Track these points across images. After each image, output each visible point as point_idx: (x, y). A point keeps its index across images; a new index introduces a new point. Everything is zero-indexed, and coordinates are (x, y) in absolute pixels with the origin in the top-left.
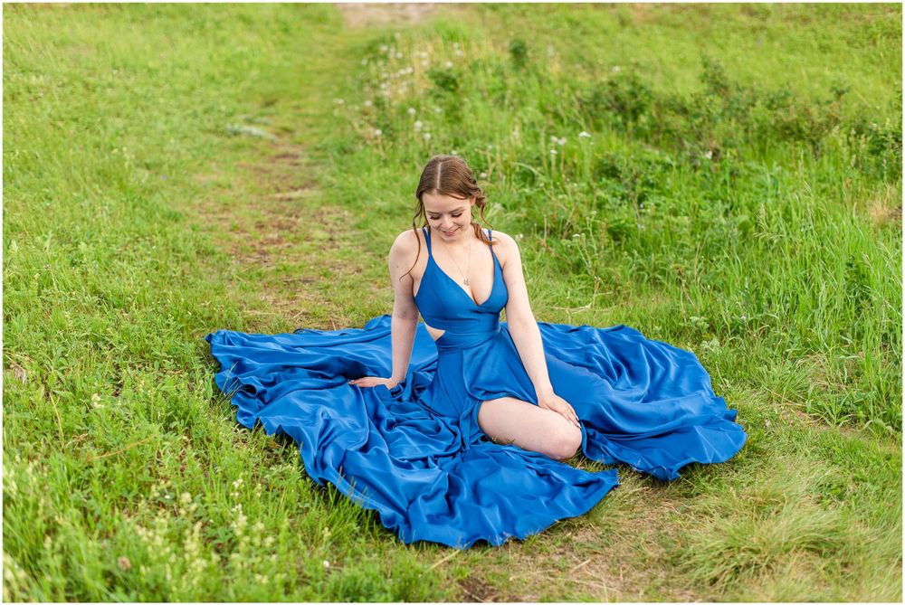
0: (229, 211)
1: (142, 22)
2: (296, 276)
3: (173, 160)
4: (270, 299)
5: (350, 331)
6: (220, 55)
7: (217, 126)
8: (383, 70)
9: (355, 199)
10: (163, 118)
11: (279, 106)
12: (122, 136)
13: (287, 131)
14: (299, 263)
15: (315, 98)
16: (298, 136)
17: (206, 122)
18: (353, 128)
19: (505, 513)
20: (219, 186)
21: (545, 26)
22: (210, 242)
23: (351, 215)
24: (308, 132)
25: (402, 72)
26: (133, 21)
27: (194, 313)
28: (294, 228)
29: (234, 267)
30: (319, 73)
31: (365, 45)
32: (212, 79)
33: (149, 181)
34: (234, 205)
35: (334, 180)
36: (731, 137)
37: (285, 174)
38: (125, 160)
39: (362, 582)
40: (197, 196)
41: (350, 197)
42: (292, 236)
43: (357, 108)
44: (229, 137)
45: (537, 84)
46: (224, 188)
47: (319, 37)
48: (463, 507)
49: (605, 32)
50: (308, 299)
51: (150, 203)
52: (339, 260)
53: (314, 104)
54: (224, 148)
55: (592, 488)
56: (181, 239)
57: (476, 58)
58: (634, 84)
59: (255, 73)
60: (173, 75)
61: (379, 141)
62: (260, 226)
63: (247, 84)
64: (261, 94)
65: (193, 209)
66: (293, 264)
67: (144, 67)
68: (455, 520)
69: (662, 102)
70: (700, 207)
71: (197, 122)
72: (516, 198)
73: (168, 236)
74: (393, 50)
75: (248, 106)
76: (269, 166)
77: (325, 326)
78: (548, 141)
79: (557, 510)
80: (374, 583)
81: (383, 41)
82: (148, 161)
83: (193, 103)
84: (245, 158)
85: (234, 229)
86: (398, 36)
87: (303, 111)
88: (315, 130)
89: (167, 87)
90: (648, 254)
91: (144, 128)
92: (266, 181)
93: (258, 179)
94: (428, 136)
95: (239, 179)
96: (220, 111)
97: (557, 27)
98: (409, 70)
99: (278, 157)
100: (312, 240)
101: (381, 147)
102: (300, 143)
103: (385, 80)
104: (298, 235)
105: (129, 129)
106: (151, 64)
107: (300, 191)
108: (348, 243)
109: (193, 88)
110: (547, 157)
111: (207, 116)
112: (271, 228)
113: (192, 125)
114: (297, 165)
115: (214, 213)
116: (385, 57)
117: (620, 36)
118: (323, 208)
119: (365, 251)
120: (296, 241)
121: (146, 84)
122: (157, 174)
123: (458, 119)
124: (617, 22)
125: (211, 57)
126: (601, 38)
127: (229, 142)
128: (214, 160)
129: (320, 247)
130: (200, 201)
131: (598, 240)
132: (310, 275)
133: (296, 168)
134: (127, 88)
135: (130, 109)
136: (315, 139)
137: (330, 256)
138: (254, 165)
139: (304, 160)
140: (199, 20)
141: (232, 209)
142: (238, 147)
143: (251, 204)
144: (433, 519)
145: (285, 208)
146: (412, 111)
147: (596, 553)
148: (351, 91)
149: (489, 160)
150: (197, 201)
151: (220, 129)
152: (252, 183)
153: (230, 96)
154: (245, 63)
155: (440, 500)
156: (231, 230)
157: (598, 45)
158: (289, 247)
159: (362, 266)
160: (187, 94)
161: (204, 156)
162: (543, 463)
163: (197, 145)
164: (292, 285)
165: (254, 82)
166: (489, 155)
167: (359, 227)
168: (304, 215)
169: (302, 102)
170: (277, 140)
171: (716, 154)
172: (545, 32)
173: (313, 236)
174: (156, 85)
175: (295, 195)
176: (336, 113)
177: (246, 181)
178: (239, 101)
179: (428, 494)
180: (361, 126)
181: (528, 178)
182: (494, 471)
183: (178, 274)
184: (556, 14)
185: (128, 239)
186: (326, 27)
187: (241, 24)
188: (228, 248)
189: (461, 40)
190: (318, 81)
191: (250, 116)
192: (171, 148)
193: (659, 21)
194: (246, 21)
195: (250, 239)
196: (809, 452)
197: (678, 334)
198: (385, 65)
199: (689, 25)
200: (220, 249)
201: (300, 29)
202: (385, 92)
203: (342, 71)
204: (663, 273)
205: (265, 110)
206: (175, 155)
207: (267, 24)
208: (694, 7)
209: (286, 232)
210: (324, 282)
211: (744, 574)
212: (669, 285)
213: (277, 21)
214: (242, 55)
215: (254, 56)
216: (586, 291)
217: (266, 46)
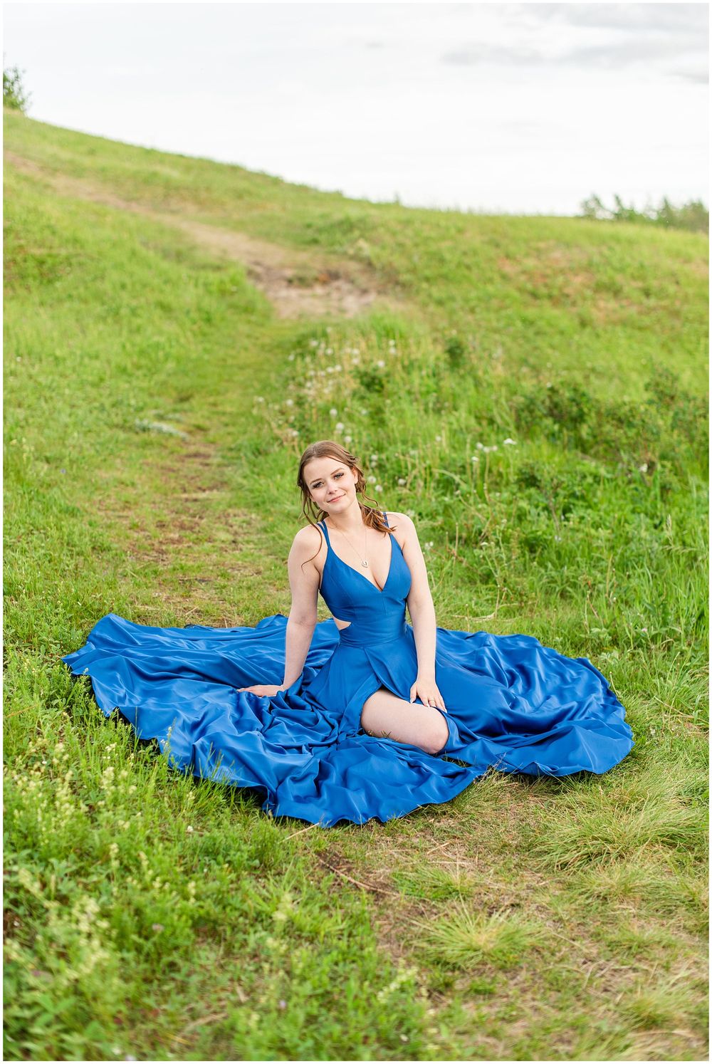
0: (130, 509)
1: (51, 306)
2: (192, 575)
3: (75, 454)
4: (165, 595)
5: (241, 630)
6: (133, 345)
7: (125, 421)
8: (311, 366)
9: (264, 503)
10: (68, 410)
11: (194, 402)
12: (22, 427)
13: (200, 428)
14: (199, 563)
15: (234, 395)
16: (212, 434)
17: (113, 416)
18: (271, 430)
19: (371, 799)
20: (122, 483)
21: (495, 324)
22: (107, 538)
23: (259, 518)
24: (223, 431)
25: (330, 370)
26: (42, 304)
27: (84, 605)
28: (197, 529)
29: (130, 565)
30: (241, 368)
31: (294, 339)
32: (124, 370)
33: (46, 475)
34: (136, 504)
35: (245, 482)
36: (673, 450)
37: (193, 474)
38: (23, 452)
40: (97, 493)
41: (259, 500)
42: (194, 536)
43: (277, 407)
44: (137, 433)
45: (472, 387)
46: (127, 485)
47: (244, 328)
48: (329, 788)
49: (562, 333)
50: (202, 597)
51: (48, 497)
52: (240, 562)
53: (232, 402)
54: (130, 445)
55: (458, 778)
56: (77, 533)
57: (413, 357)
58: (575, 390)
59: (171, 365)
60: (81, 364)
61: (296, 443)
62: (161, 525)
63: (162, 377)
64: (176, 389)
65: (91, 505)
66: (190, 563)
67: (50, 355)
68: (321, 800)
69: (603, 410)
70: (626, 521)
71: (103, 416)
72: (434, 504)
73: (64, 529)
74: (323, 345)
75: (160, 401)
76: (177, 465)
77: (217, 624)
78: (473, 447)
79: (421, 796)
80: (233, 845)
81: (314, 335)
82: (48, 454)
83: (101, 395)
84: (152, 456)
85: (134, 527)
86: (329, 330)
87: (220, 408)
88: (231, 429)
89: (74, 376)
90: (562, 566)
91: (47, 420)
92: (172, 481)
93: (164, 478)
94: (348, 439)
95: (144, 477)
96: (129, 405)
97: (508, 325)
98: (338, 368)
99: (189, 456)
100: (214, 541)
101: (297, 449)
102: (213, 443)
103: (311, 379)
104: (200, 536)
105: (31, 421)
106: (58, 353)
107: (207, 492)
108: (251, 546)
109: (102, 380)
110: (471, 465)
111: (114, 410)
112: (172, 527)
113: (97, 418)
114: (207, 465)
115: (114, 510)
116: (313, 354)
117: (576, 337)
118: (230, 511)
119: (268, 555)
120: (198, 541)
121: (52, 373)
122: (57, 467)
123: (382, 423)
124: (576, 321)
125: (124, 347)
126: (557, 339)
127: (136, 439)
128: (119, 456)
129: (222, 549)
130: (100, 497)
131: (509, 549)
132: (207, 574)
133: (206, 468)
134: (30, 377)
135: (31, 400)
136: (230, 439)
137: (231, 557)
138: (161, 463)
139: (215, 461)
140: (114, 306)
141: (133, 507)
142: (146, 445)
143: (154, 503)
144: (298, 799)
145: (189, 509)
146: (333, 412)
147: (454, 837)
148: (276, 389)
149: (410, 467)
150: (97, 497)
151: (128, 425)
152: (158, 482)
153: (141, 389)
154: (161, 354)
155: (309, 783)
156: (130, 529)
157: (552, 347)
158: (189, 547)
159: (262, 568)
160: (94, 385)
161: (109, 451)
162: (414, 756)
163: (102, 440)
164: (188, 584)
165: (169, 375)
166: (409, 461)
167: (265, 530)
168: (209, 516)
169: (220, 399)
170: (188, 438)
171: (651, 466)
172: (496, 331)
173: (216, 538)
174: (63, 375)
175: (201, 495)
176: (255, 412)
177: (152, 479)
178: (151, 395)
179: (298, 776)
180: (279, 426)
181: (447, 485)
182: (363, 759)
183: (71, 567)
184: (509, 312)
185: (22, 531)
186: (253, 318)
187: (158, 312)
188: (125, 545)
189: (397, 336)
190: (239, 377)
191: (161, 412)
192: (74, 442)
193: (624, 323)
194: (165, 308)
195: (149, 537)
196: (690, 761)
197: (578, 646)
198: (312, 361)
199: (657, 328)
200: (115, 546)
201: (223, 319)
202: (309, 391)
203: (266, 367)
204: (574, 585)
205: (179, 406)
206: (78, 449)
207: (188, 312)
208: (664, 308)
209: (188, 532)
210: (222, 582)
211: (595, 861)
212: (578, 597)
213: (199, 309)
214: (158, 346)
215: (171, 346)
216: (492, 602)
217: (185, 336)
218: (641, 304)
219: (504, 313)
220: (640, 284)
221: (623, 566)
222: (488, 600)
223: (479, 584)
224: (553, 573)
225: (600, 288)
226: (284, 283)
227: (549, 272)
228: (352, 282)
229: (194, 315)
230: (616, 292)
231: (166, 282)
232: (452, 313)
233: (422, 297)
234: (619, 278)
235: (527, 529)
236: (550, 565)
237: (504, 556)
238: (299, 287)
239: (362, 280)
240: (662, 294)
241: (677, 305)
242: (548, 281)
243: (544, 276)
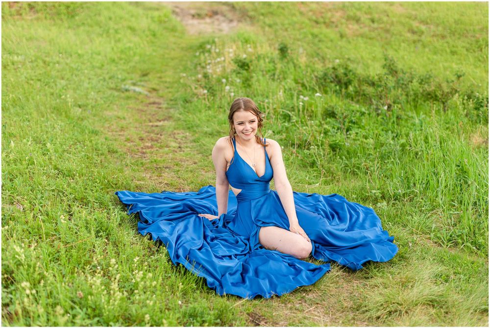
0: (124, 131)
2: (161, 165)
3: (93, 103)
4: (149, 175)
5: (191, 193)
6: (118, 48)
7: (117, 86)
8: (208, 58)
9: (192, 127)
10: (87, 81)
11: (150, 76)
12: (65, 89)
13: (154, 90)
14: (163, 159)
15: (170, 73)
16: (161, 93)
17: (110, 83)
18: (192, 89)
19: (271, 283)
20: (119, 118)
21: (298, 37)
22: (115, 146)
23: (190, 135)
24: (166, 91)
25: (219, 60)
26: (69, 28)
27: (108, 181)
28: (160, 141)
29: (128, 159)
30: (172, 59)
31: (198, 45)
32: (114, 61)
33: (81, 113)
34: (127, 128)
35: (181, 116)
36: (399, 99)
37: (154, 113)
38: (68, 102)
39: (198, 311)
40: (107, 122)
41: (190, 126)
42: (159, 145)
43: (193, 78)
44: (123, 92)
45: (293, 68)
46: (121, 119)
47: (172, 39)
49: (332, 41)
50: (168, 176)
51: (82, 125)
52: (184, 158)
53: (169, 76)
54: (121, 98)
55: (317, 272)
56: (100, 144)
57: (259, 53)
58: (346, 69)
59: (137, 58)
60: (92, 57)
61: (206, 97)
62: (142, 139)
63: (132, 64)
64: (140, 70)
65: (104, 129)
66: (159, 159)
67: (76, 53)
68: (246, 285)
69: (361, 79)
70: (380, 135)
71: (105, 84)
72: (280, 128)
73: (93, 142)
74: (213, 47)
75: (133, 76)
76: (145, 108)
78: (298, 98)
80: (205, 311)
81: (208, 43)
82: (80, 103)
83: (103, 73)
84: (132, 103)
85: (128, 140)
86: (216, 40)
87: (163, 80)
88: (170, 90)
89: (89, 64)
90: (351, 158)
91: (77, 86)
92: (144, 116)
93: (139, 115)
94: (232, 94)
95: (129, 114)
96: (118, 78)
97: (305, 37)
98: (223, 59)
99: (150, 104)
100: (169, 147)
101: (207, 100)
102: (162, 97)
103: (209, 64)
104: (162, 144)
105: (69, 86)
106: (80, 52)
107: (162, 122)
108: (189, 149)
109: (103, 65)
110: (298, 107)
111: (111, 80)
112: (147, 140)
113: (103, 85)
114: (160, 108)
115: (116, 132)
116: (209, 51)
117: (339, 43)
118: (175, 131)
119: (198, 154)
120: (161, 147)
121: (77, 62)
122: (85, 110)
123: (249, 86)
124: (338, 35)
125: (113, 49)
126: (329, 44)
127: (123, 95)
128: (115, 104)
129: (174, 151)
130: (109, 125)
131: (324, 150)
132: (169, 164)
133: (160, 110)
134: (67, 64)
135: (69, 75)
136: (170, 95)
137: (179, 155)
138: (137, 107)
139: (164, 106)
140: (106, 28)
141: (126, 130)
142: (128, 98)
143: (136, 127)
144: (233, 284)
145: (154, 131)
146: (224, 80)
147: (318, 304)
148: (191, 70)
149: (266, 108)
150: (107, 125)
151: (118, 88)
152: (136, 117)
153: (124, 70)
154: (131, 52)
155: (238, 275)
156: (126, 141)
157: (327, 48)
158: (157, 150)
159: (196, 161)
160: (100, 68)
161: (110, 102)
163: (106, 96)
164: (159, 169)
165: (136, 63)
166: (266, 105)
167: (194, 141)
168: (164, 135)
169: (163, 75)
170: (149, 94)
171: (389, 107)
172: (298, 40)
173: (170, 145)
174: (83, 63)
175: (159, 124)
176: (182, 81)
177: (133, 116)
178: (128, 73)
179: (232, 272)
180: (196, 88)
181: (287, 118)
182: (265, 262)
183: (99, 162)
184: (305, 30)
185: (72, 143)
186: (177, 34)
187: (129, 31)
188: (125, 150)
189: (252, 43)
190: (172, 64)
191: (134, 81)
192: (92, 97)
193: (362, 36)
194: (133, 29)
195: (135, 146)
196: (431, 259)
197: (365, 199)
198: (209, 56)
199: (379, 38)
200: (120, 150)
201: (162, 35)
202: (209, 70)
203: (185, 58)
204: (358, 168)
205: (143, 79)
206: (94, 100)
207: (144, 31)
208: (381, 28)
209: (155, 143)
210: (176, 168)
211: (393, 315)
212: (361, 175)
213: (149, 30)
214: (130, 48)
215: (136, 48)
216: (317, 177)
217: (144, 44)
218: (370, 26)
219: (302, 31)
220: (369, 16)
221: (382, 158)
222: (314, 176)
223: (309, 168)
224: (347, 162)
225: (349, 18)
226: (190, 17)
227: (323, 10)
228: (225, 16)
229: (147, 33)
230: (358, 21)
231: (132, 16)
232: (276, 31)
233: (261, 23)
234: (358, 13)
235: (330, 140)
236: (344, 157)
237: (322, 153)
238: (198, 19)
239: (230, 15)
240: (380, 21)
241: (388, 26)
242: (323, 15)
243: (321, 13)
